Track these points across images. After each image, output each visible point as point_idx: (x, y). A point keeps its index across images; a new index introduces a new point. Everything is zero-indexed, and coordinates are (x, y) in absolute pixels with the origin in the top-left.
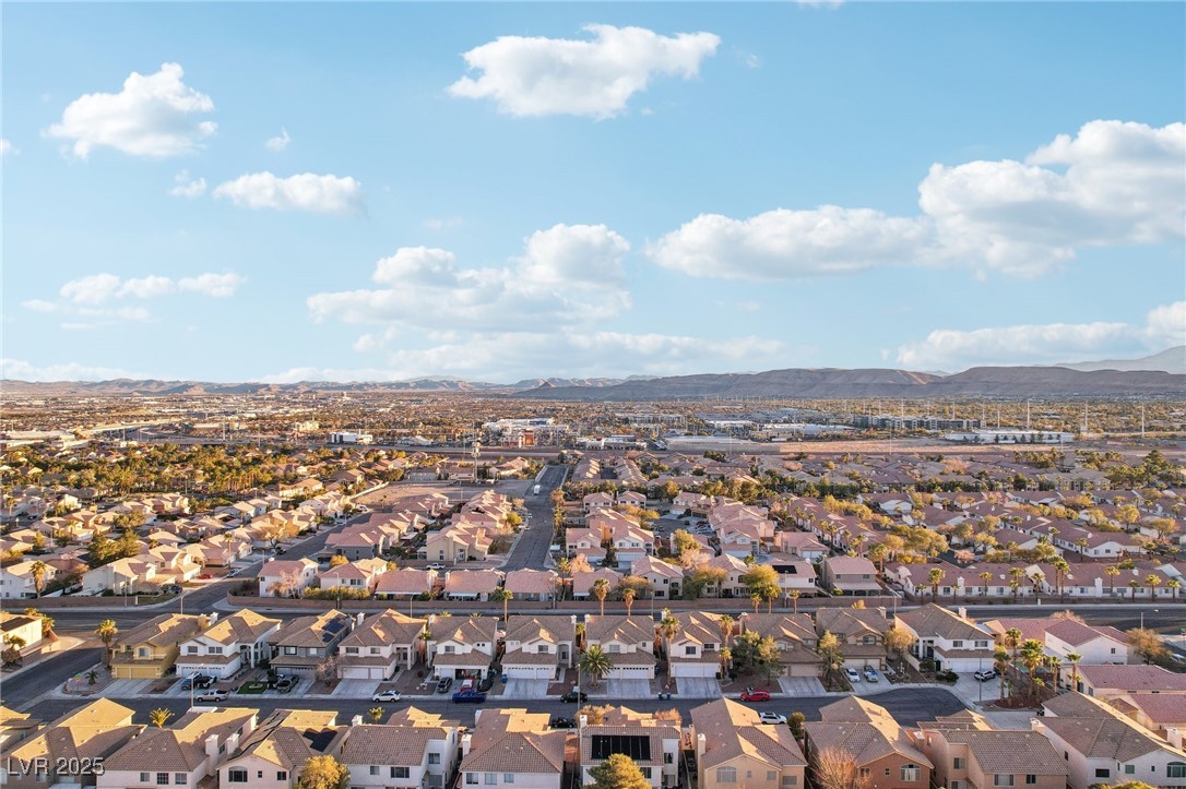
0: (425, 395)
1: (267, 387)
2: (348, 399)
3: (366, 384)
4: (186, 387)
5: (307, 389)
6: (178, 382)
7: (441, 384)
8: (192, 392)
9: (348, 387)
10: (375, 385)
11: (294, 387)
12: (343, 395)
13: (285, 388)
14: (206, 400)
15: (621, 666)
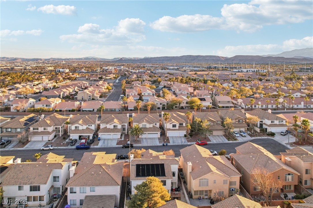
0: (87, 62)
1: (41, 60)
2: (64, 62)
3: (70, 59)
4: (16, 59)
5: (52, 60)
6: (13, 58)
7: (91, 59)
8: (18, 61)
9: (65, 60)
10: (72, 59)
11: (49, 59)
12: (63, 61)
13: (46, 60)
14: (21, 63)
15: (147, 133)
